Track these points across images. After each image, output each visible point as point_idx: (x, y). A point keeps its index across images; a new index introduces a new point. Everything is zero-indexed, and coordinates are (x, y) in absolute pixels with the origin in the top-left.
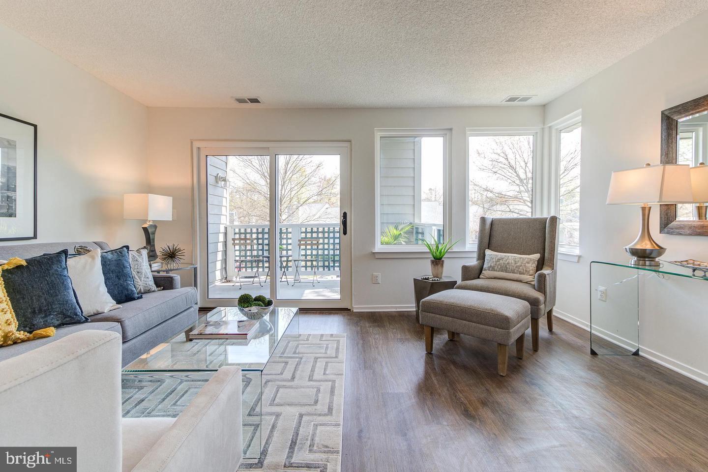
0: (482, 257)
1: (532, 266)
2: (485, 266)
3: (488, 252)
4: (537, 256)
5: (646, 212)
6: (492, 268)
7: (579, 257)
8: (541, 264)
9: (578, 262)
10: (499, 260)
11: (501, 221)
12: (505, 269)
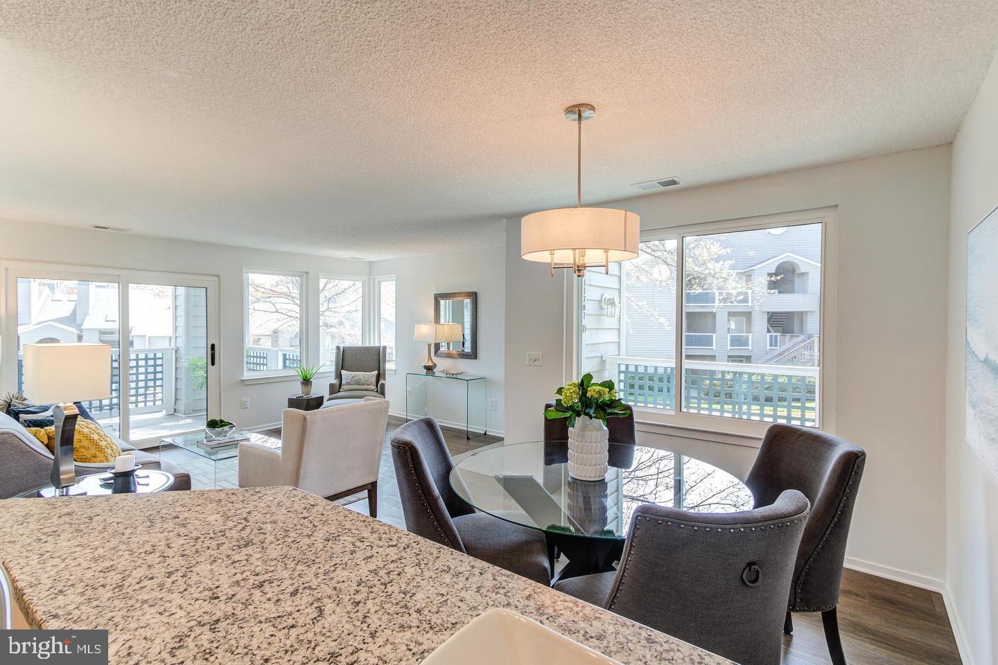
0: (339, 376)
1: (374, 380)
2: (343, 383)
3: (343, 372)
4: (376, 372)
5: (429, 345)
6: (349, 384)
7: (396, 370)
8: (378, 377)
9: (395, 374)
10: (353, 377)
11: (350, 348)
12: (358, 383)
